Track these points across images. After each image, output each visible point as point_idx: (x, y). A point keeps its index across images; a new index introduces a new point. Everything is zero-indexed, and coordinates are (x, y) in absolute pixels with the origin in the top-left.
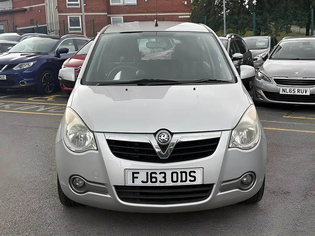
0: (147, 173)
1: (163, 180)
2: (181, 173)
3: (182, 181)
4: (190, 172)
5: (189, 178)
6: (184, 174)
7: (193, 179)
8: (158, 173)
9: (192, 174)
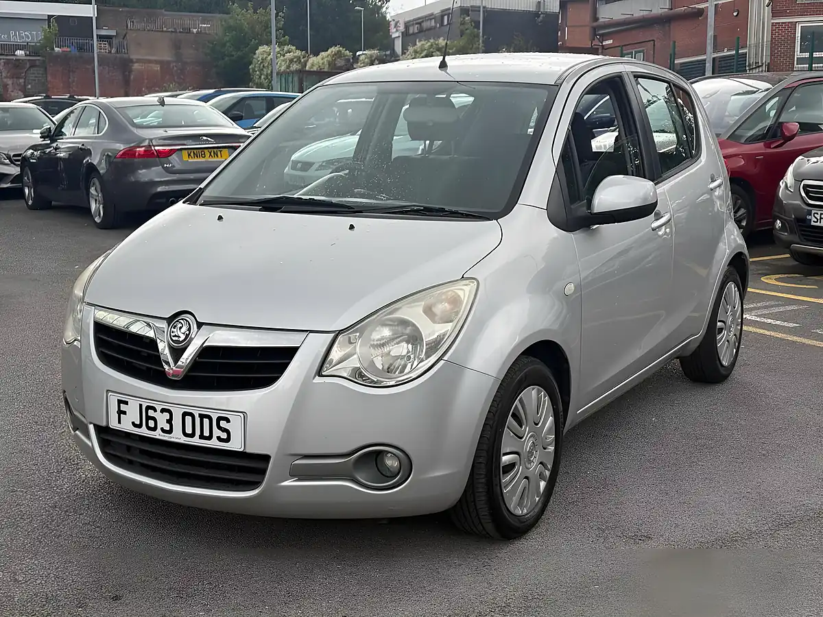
0: (141, 405)
1: (167, 427)
2: (202, 416)
3: (202, 437)
4: (219, 419)
5: (217, 432)
6: (206, 421)
7: (224, 436)
8: (159, 408)
9: (223, 424)
